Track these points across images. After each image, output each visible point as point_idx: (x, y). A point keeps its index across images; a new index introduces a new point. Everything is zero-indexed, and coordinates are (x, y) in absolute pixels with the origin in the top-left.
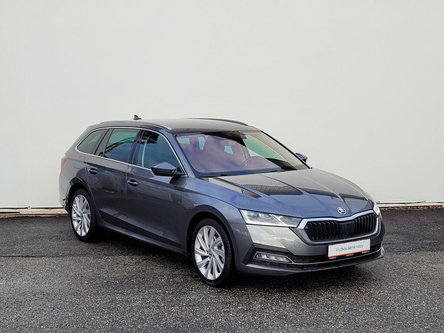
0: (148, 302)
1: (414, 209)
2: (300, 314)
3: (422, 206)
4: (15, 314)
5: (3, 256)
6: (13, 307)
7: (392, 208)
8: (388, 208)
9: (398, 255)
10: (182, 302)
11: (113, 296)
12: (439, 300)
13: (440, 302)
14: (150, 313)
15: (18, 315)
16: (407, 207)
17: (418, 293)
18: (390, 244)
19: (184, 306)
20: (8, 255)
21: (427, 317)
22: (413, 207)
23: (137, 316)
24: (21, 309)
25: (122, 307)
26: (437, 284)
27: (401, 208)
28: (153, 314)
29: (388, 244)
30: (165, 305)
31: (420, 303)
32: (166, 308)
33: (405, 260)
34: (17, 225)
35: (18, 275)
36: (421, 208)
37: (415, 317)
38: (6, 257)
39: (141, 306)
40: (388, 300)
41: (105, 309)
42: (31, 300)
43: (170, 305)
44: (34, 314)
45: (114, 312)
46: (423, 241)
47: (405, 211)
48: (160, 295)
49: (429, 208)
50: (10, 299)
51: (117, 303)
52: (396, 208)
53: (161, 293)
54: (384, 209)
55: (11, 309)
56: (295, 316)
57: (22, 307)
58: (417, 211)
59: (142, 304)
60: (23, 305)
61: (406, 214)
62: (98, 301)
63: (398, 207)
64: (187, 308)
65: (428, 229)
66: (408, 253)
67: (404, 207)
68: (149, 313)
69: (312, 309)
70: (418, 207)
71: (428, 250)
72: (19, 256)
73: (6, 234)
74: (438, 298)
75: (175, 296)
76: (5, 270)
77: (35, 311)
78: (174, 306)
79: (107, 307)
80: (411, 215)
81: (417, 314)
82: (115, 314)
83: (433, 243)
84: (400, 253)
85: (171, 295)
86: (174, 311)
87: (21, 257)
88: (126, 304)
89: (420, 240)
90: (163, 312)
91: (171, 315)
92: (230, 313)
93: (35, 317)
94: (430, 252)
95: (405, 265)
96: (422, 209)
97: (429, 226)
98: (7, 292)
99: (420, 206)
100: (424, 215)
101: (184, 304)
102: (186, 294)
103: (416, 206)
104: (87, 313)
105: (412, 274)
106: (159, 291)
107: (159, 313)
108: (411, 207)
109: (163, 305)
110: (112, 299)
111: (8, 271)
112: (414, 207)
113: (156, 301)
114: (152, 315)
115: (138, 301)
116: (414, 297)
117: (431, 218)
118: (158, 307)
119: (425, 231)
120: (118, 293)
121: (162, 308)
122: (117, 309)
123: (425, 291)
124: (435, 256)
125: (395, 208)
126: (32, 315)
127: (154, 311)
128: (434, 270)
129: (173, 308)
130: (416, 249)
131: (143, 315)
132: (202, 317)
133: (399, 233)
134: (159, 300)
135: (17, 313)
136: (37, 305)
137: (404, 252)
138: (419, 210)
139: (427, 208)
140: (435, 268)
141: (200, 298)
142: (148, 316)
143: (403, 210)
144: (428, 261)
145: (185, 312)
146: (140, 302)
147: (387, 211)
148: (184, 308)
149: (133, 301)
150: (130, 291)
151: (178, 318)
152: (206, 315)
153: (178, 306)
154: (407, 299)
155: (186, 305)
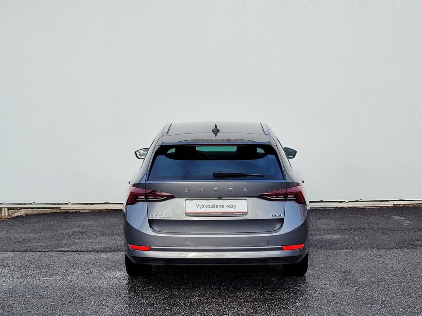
0: (206, 297)
4: (79, 309)
5: (54, 251)
6: (75, 302)
10: (240, 298)
11: (170, 291)
14: (211, 309)
15: (82, 310)
19: (243, 302)
20: (58, 250)
23: (198, 312)
24: (84, 304)
25: (182, 303)
28: (214, 310)
30: (224, 301)
32: (225, 304)
34: (59, 220)
35: (72, 270)
38: (57, 251)
39: (200, 301)
41: (166, 304)
42: (91, 295)
43: (229, 301)
44: (97, 309)
45: (175, 308)
48: (215, 291)
50: (71, 294)
51: (176, 298)
53: (217, 289)
55: (74, 304)
57: (84, 303)
59: (200, 299)
60: (85, 300)
62: (157, 296)
64: (245, 304)
68: (209, 309)
72: (69, 251)
73: (51, 229)
75: (231, 292)
76: (59, 265)
77: (97, 306)
78: (232, 302)
79: (167, 303)
82: (176, 309)
85: (227, 291)
86: (233, 307)
87: (71, 251)
88: (185, 300)
90: (223, 308)
91: (232, 311)
92: (290, 310)
93: (99, 313)
98: (66, 287)
101: (242, 300)
102: (240, 290)
104: (149, 308)
106: (213, 286)
107: (220, 310)
109: (221, 301)
110: (170, 295)
111: (62, 266)
113: (213, 297)
114: (214, 312)
115: (195, 297)
118: (217, 302)
120: (174, 289)
121: (221, 304)
122: (178, 305)
126: (96, 310)
127: (214, 307)
129: (231, 304)
131: (204, 311)
132: (263, 314)
134: (216, 295)
135: (80, 308)
136: (98, 301)
141: (256, 294)
142: (209, 313)
145: (245, 308)
146: (197, 297)
148: (243, 304)
149: (191, 296)
150: (185, 287)
151: (239, 314)
152: (266, 311)
153: (236, 301)
155: (243, 301)
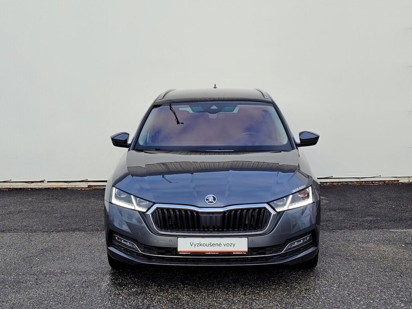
1: (369, 184)
2: (195, 298)
3: (378, 181)
7: (345, 183)
8: (341, 183)
9: (331, 233)
12: (353, 283)
13: (353, 285)
16: (362, 181)
17: (333, 275)
18: (327, 221)
21: (331, 302)
22: (367, 181)
26: (358, 265)
27: (355, 182)
29: (326, 221)
31: (331, 286)
33: (335, 238)
36: (377, 182)
37: (319, 302)
40: (297, 283)
46: (364, 219)
47: (358, 186)
49: (385, 183)
52: (350, 183)
54: (337, 184)
56: (189, 299)
58: (371, 186)
61: (359, 190)
63: (352, 182)
65: (375, 206)
66: (342, 230)
67: (358, 182)
69: (210, 292)
70: (373, 182)
71: (365, 228)
74: (354, 280)
80: (364, 190)
81: (322, 299)
83: (375, 220)
84: (334, 230)
89: (361, 218)
94: (366, 230)
95: (333, 244)
96: (377, 184)
97: (378, 202)
99: (376, 181)
100: (378, 190)
103: (371, 181)
105: (336, 254)
108: (365, 182)
112: (369, 181)
116: (327, 279)
117: (384, 194)
119: (371, 208)
123: (342, 273)
124: (370, 234)
125: (348, 183)
128: (362, 250)
130: (353, 226)
133: (342, 210)
137: (339, 229)
138: (373, 185)
139: (383, 183)
140: (363, 248)
143: (357, 185)
144: (359, 239)
147: (340, 186)
154: (318, 282)
